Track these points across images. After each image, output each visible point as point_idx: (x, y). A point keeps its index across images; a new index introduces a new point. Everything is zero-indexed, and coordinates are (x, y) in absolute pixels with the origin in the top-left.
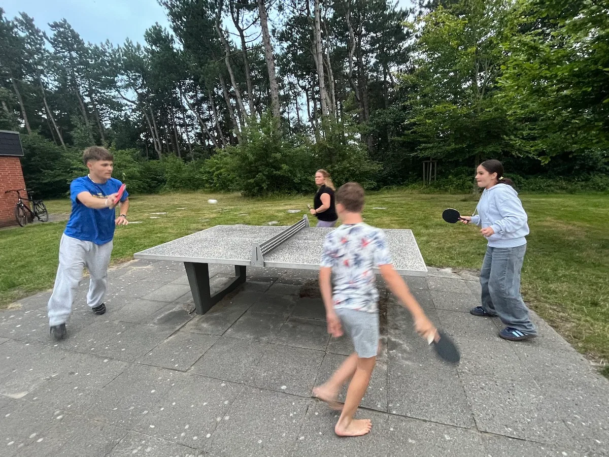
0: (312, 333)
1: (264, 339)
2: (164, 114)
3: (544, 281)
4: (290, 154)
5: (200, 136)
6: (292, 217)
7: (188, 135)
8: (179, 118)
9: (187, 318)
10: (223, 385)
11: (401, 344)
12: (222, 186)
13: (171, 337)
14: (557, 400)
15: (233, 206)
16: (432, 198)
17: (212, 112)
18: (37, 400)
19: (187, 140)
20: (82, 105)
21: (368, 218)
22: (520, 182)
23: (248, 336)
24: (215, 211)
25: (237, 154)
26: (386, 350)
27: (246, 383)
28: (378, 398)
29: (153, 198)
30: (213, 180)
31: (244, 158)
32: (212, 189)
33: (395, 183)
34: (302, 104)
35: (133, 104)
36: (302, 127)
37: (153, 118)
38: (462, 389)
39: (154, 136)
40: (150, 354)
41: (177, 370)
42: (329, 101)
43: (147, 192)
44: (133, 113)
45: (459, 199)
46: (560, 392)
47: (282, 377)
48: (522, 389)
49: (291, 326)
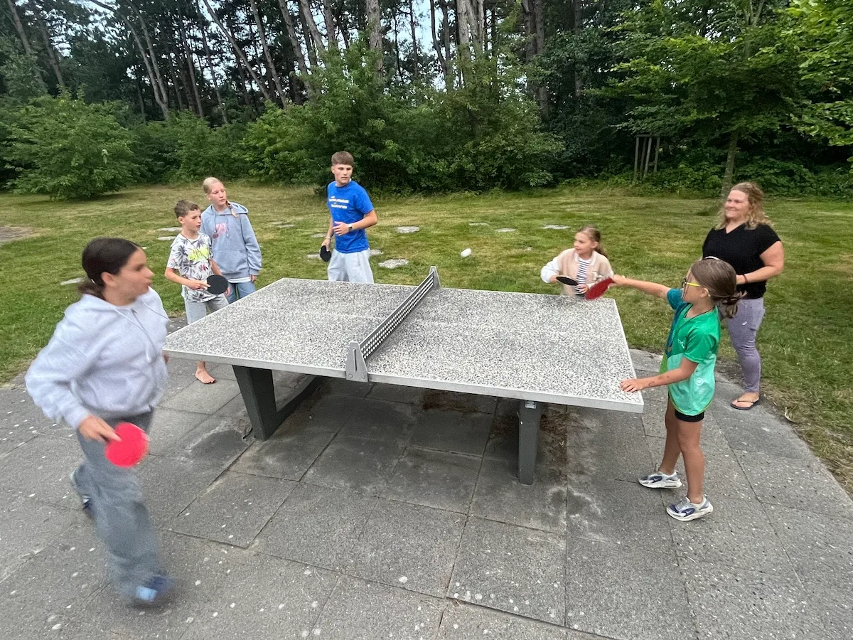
0: (445, 479)
1: (369, 489)
2: (168, 31)
3: (826, 384)
4: (400, 120)
5: (236, 74)
6: (404, 242)
7: (213, 73)
8: (195, 39)
9: (240, 446)
10: (308, 572)
11: (589, 503)
12: (280, 173)
13: (218, 483)
14: (828, 609)
15: (302, 215)
16: (648, 206)
17: (255, 28)
18: (16, 596)
19: (212, 81)
20: (14, 10)
21: (537, 247)
22: (803, 179)
23: (342, 483)
24: (270, 225)
25: (305, 119)
26: (565, 513)
27: (343, 570)
28: (551, 602)
29: (160, 195)
30: (264, 163)
31: (318, 127)
32: (263, 180)
33: (584, 174)
34: (421, 15)
35: (107, 11)
36: (420, 59)
37: (148, 39)
38: (682, 587)
39: (151, 75)
40: (187, 514)
41: (232, 545)
42: (472, 15)
43: (148, 182)
44: (110, 28)
45: (694, 211)
46: (833, 593)
47: (400, 560)
48: (775, 587)
49: (410, 464)
